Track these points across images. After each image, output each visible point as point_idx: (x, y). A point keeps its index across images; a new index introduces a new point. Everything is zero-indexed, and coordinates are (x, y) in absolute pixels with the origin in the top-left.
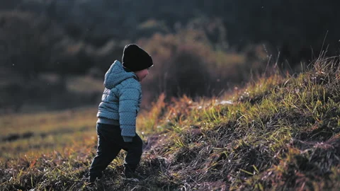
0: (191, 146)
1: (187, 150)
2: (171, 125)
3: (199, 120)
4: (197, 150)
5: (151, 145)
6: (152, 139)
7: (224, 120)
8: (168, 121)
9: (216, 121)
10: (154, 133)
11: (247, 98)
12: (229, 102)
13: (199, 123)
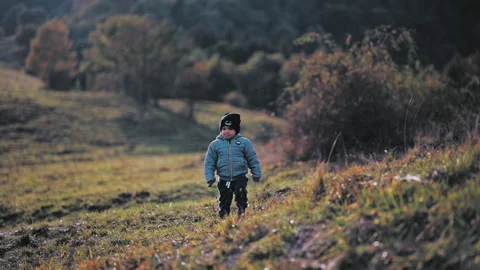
0: (360, 250)
1: (353, 255)
2: (332, 210)
3: (373, 206)
4: (368, 256)
5: (304, 241)
6: (306, 230)
7: (408, 210)
8: (329, 203)
9: (397, 211)
10: (309, 221)
11: (443, 174)
12: (417, 178)
13: (372, 212)
